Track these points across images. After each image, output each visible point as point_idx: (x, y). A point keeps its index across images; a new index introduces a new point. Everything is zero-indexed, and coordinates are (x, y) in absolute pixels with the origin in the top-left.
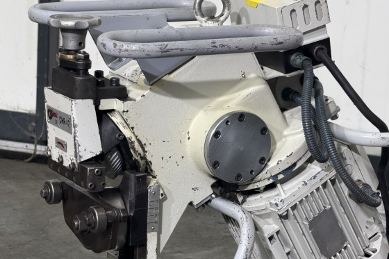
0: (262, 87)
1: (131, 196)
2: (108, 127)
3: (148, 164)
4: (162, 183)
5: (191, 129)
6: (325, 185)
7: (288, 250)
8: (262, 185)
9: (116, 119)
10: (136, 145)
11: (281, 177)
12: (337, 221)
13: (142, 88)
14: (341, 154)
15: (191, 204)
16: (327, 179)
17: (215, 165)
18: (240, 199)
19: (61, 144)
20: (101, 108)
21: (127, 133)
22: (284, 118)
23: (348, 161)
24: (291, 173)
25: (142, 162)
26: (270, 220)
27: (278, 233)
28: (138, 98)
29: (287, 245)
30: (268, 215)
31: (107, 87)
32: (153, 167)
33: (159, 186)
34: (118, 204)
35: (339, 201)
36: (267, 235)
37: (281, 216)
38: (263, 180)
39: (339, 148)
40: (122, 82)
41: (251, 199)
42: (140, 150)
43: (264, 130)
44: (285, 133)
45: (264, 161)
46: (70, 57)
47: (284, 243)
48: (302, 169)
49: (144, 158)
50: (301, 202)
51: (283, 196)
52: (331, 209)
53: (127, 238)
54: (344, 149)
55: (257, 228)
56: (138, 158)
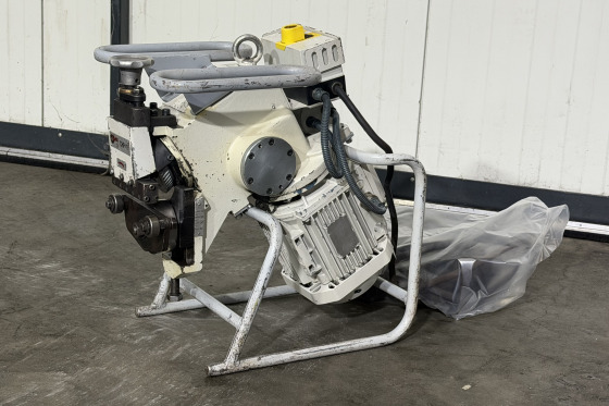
0: (288, 116)
1: (181, 207)
2: (160, 150)
3: (195, 180)
4: (206, 196)
5: (230, 152)
6: (340, 197)
7: (311, 250)
8: (289, 197)
9: (167, 143)
10: (185, 164)
11: (304, 190)
12: (350, 226)
13: (189, 117)
14: (354, 171)
15: (231, 213)
16: (342, 192)
17: (250, 181)
18: (272, 208)
19: (121, 164)
20: (154, 134)
21: (177, 155)
22: (308, 141)
23: (360, 177)
24: (312, 187)
25: (189, 179)
26: (296, 226)
27: (302, 236)
28: (186, 126)
29: (310, 245)
30: (295, 222)
31: (160, 116)
32: (198, 183)
33: (204, 199)
34: (170, 213)
35: (351, 210)
36: (293, 238)
37: (304, 223)
38: (290, 193)
39: (353, 167)
40: (172, 113)
41: (280, 208)
42: (188, 169)
43: (291, 152)
44: (308, 154)
45: (290, 178)
46: (128, 91)
47: (308, 245)
48: (322, 183)
49: (191, 175)
50: (321, 211)
51: (306, 207)
52: (346, 216)
53: (178, 241)
54: (357, 167)
55: (284, 232)
56: (187, 176)
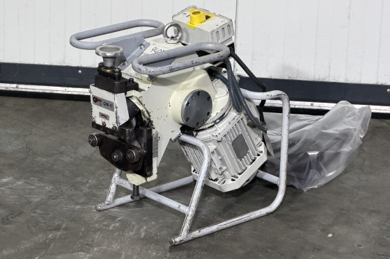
0: (205, 75)
3: (151, 122)
4: (158, 131)
5: (171, 101)
6: (239, 122)
9: (135, 101)
10: (146, 113)
12: (244, 140)
15: (171, 139)
17: (187, 119)
20: (127, 96)
21: (141, 107)
24: (222, 118)
28: (146, 89)
32: (153, 124)
33: (157, 133)
37: (219, 142)
38: (209, 122)
40: (135, 80)
41: (200, 133)
42: (147, 116)
43: (209, 98)
44: (216, 97)
45: (209, 114)
47: (219, 154)
50: (228, 132)
51: (219, 131)
52: (242, 134)
56: (146, 120)
